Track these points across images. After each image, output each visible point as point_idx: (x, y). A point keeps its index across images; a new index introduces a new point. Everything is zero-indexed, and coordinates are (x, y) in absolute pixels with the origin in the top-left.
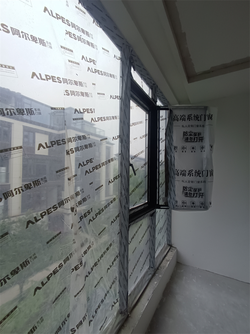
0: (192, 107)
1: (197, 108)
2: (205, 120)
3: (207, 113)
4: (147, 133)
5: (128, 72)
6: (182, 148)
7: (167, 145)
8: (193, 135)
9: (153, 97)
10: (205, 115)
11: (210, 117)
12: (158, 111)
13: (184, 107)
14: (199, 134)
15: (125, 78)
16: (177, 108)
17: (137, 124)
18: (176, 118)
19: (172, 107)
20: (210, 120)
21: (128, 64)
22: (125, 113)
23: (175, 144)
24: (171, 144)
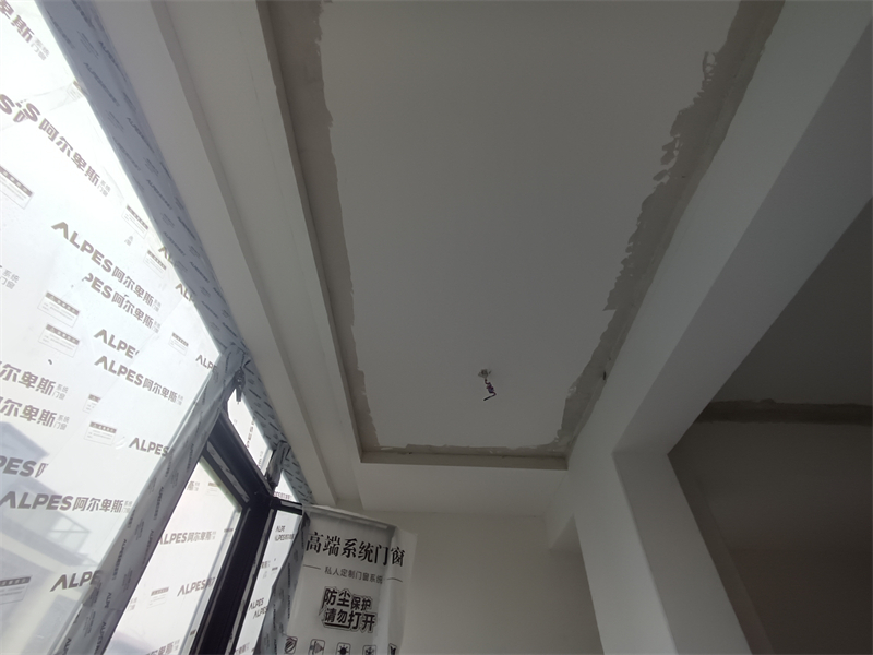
0: (361, 521)
1: (370, 526)
2: (385, 564)
3: (393, 546)
4: (216, 575)
5: (221, 397)
6: (311, 647)
7: (268, 630)
8: (350, 603)
9: (270, 473)
10: (387, 549)
11: (399, 558)
12: (272, 511)
13: (340, 516)
14: (367, 603)
15: (206, 409)
16: (324, 515)
17: (191, 538)
18: (314, 542)
19: (311, 510)
20: (397, 565)
21: (227, 384)
22: (160, 497)
23: (292, 629)
24: (281, 627)
